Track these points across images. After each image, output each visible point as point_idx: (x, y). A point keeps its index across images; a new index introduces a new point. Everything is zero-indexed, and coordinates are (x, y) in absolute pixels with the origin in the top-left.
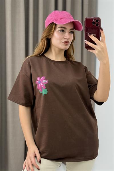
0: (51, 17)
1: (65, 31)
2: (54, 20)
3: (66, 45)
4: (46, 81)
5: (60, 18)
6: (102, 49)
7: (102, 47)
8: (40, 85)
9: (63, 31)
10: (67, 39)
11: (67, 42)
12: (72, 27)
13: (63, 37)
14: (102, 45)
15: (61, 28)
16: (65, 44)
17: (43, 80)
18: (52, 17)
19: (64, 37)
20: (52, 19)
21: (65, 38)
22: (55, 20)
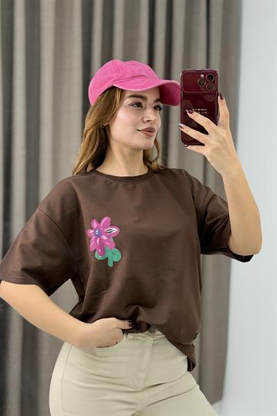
0: (106, 74)
1: (143, 106)
2: (114, 81)
3: (149, 137)
4: (115, 230)
5: (130, 76)
6: (221, 143)
7: (222, 140)
8: (101, 240)
9: (139, 105)
10: (151, 124)
11: (150, 131)
12: (158, 97)
13: (140, 118)
14: (221, 134)
15: (135, 98)
16: (146, 134)
17: (107, 228)
18: (108, 76)
19: (143, 119)
20: (110, 79)
21: (145, 120)
22: (119, 80)
